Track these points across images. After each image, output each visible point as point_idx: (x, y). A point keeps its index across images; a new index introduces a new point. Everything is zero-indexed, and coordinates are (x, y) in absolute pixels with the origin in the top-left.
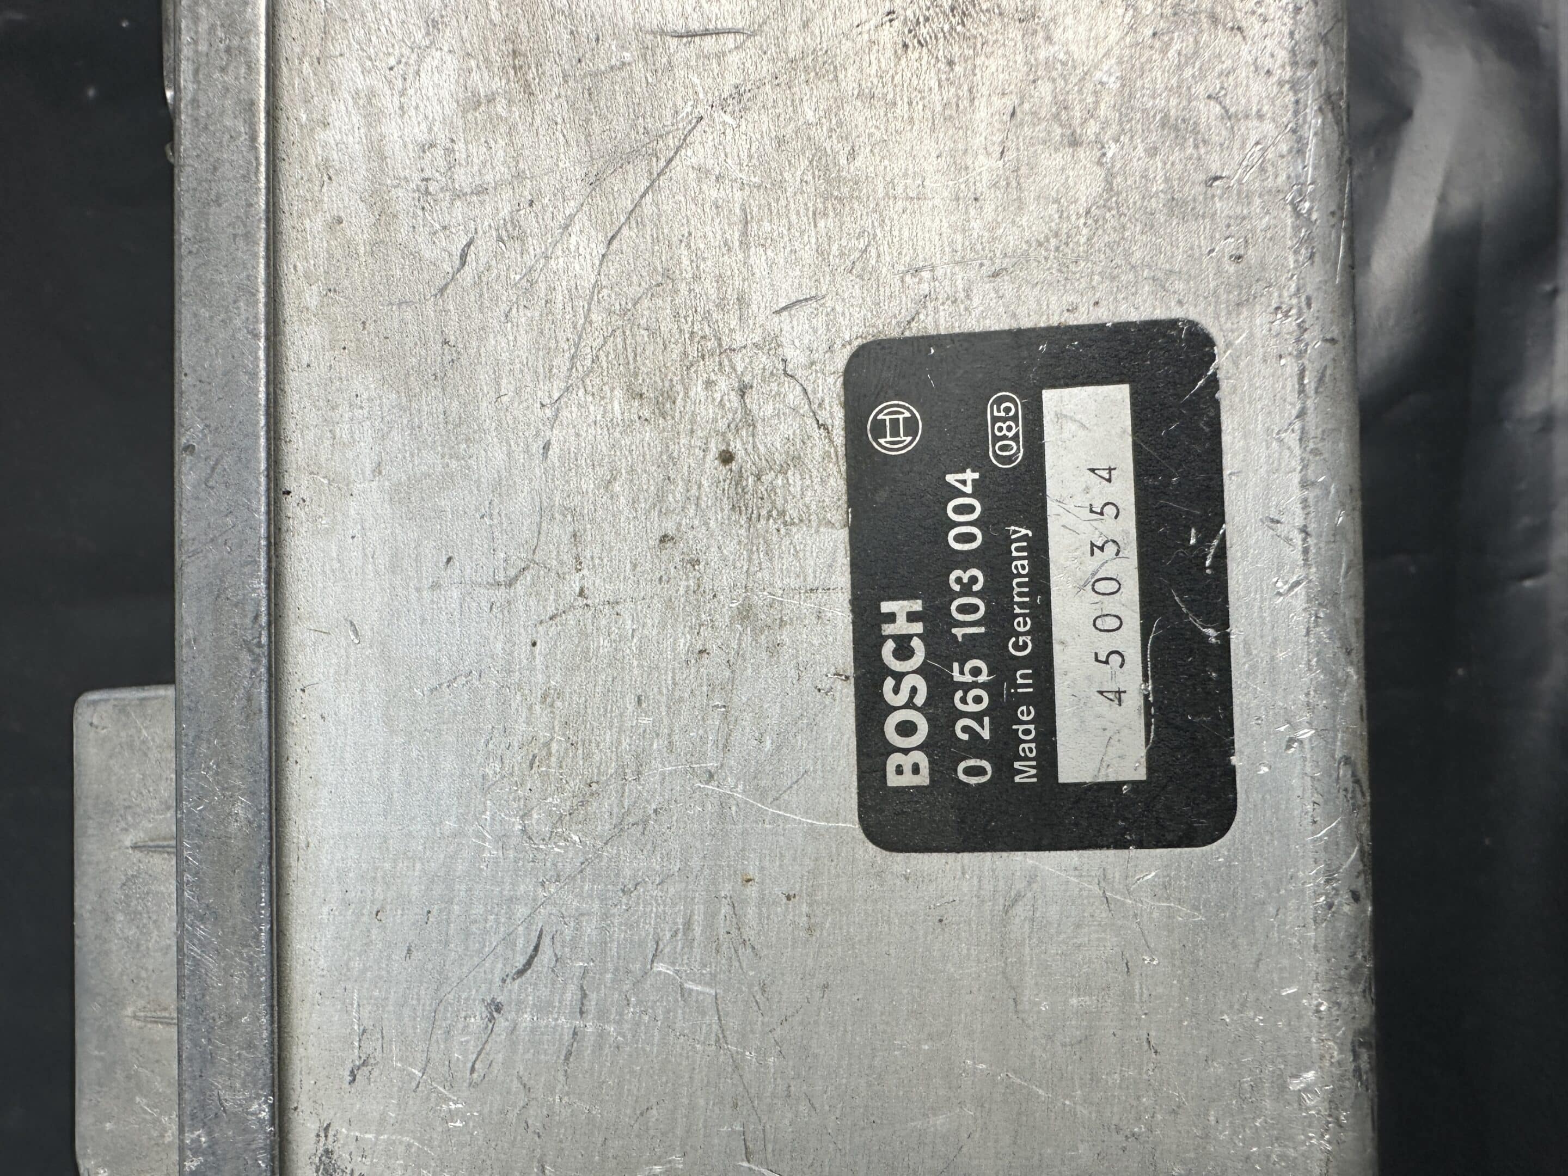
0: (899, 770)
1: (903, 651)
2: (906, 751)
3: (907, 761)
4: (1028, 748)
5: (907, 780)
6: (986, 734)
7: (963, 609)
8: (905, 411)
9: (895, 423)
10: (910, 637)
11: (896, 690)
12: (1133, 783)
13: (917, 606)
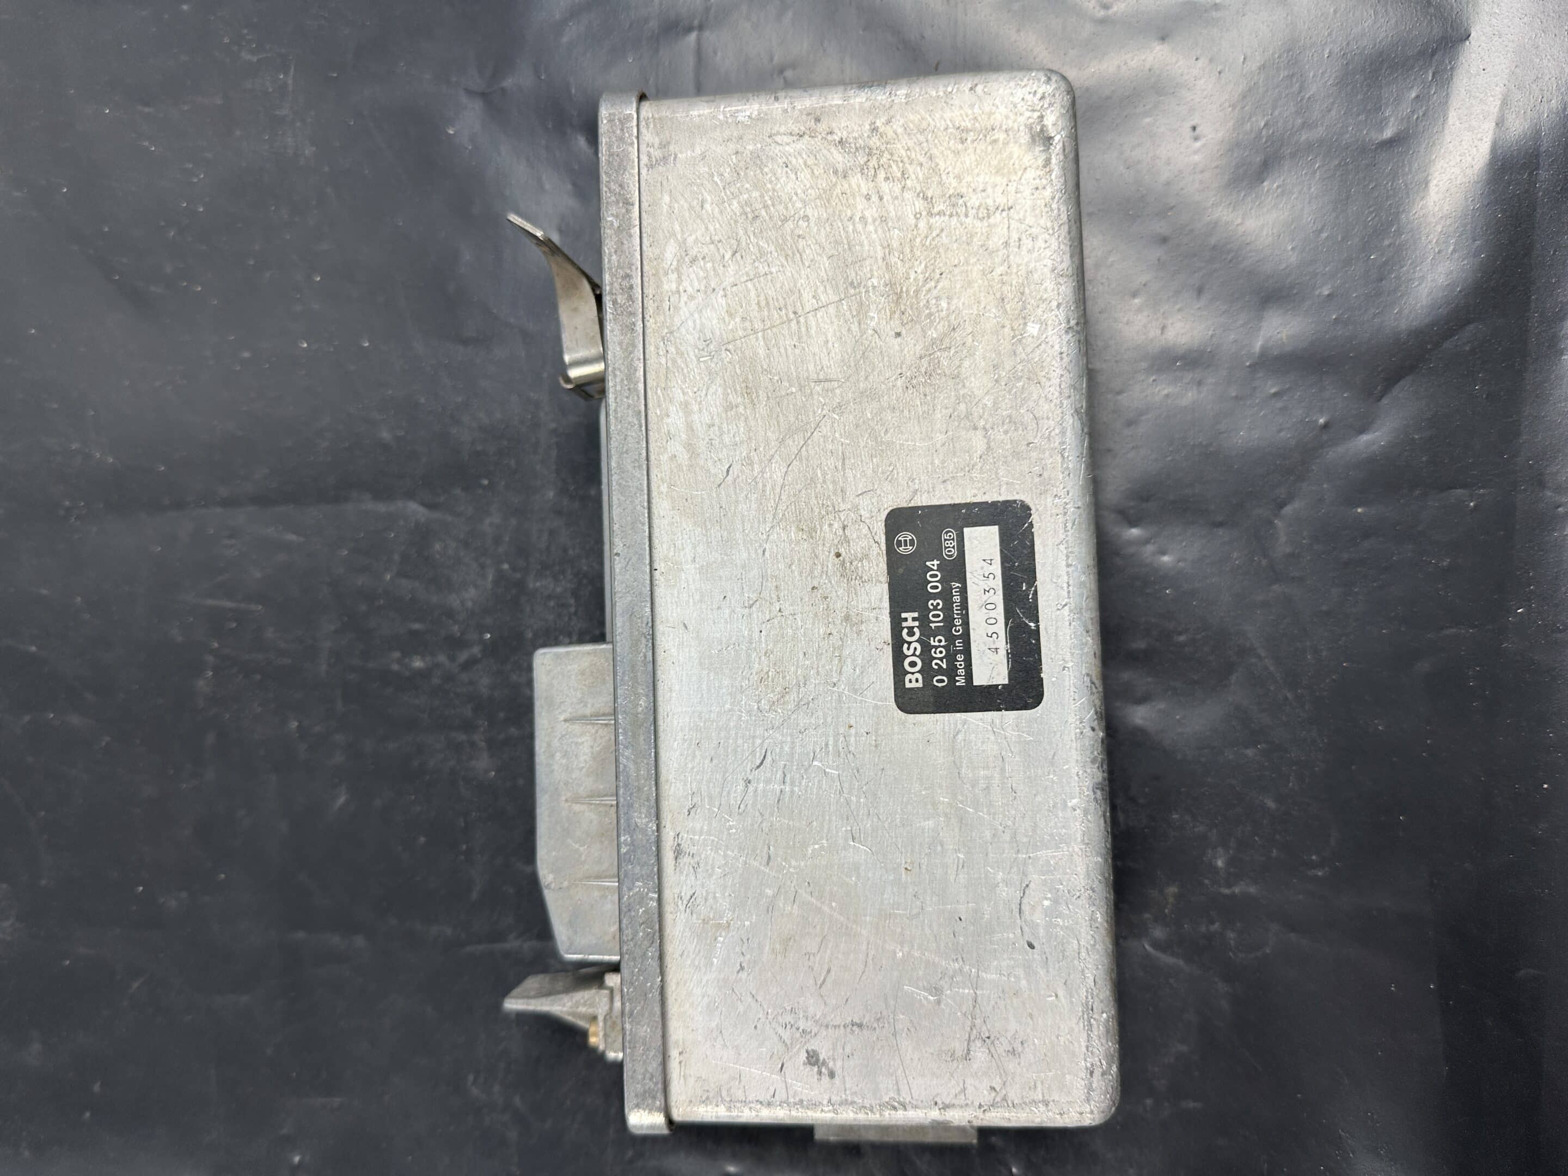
0: (910, 681)
1: (911, 633)
2: (913, 673)
3: (913, 677)
4: (961, 672)
5: (914, 685)
6: (944, 666)
7: (934, 616)
8: (909, 536)
9: (905, 541)
10: (913, 627)
11: (908, 649)
12: (1003, 685)
13: (916, 615)
